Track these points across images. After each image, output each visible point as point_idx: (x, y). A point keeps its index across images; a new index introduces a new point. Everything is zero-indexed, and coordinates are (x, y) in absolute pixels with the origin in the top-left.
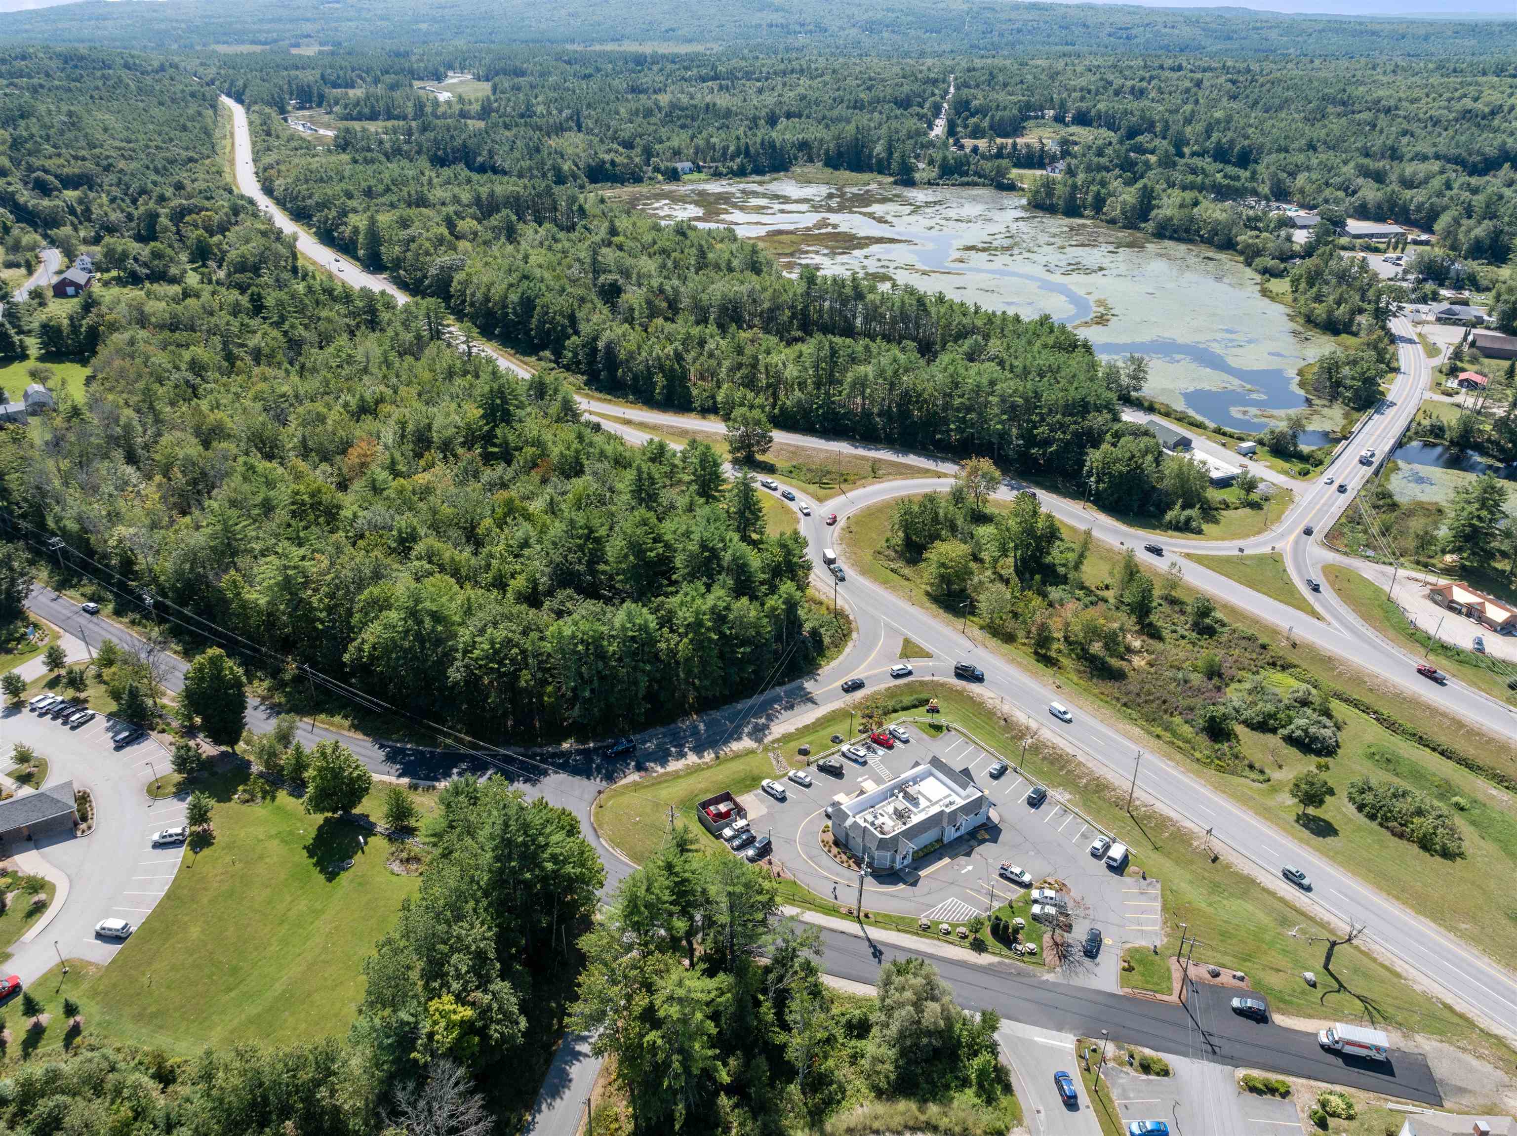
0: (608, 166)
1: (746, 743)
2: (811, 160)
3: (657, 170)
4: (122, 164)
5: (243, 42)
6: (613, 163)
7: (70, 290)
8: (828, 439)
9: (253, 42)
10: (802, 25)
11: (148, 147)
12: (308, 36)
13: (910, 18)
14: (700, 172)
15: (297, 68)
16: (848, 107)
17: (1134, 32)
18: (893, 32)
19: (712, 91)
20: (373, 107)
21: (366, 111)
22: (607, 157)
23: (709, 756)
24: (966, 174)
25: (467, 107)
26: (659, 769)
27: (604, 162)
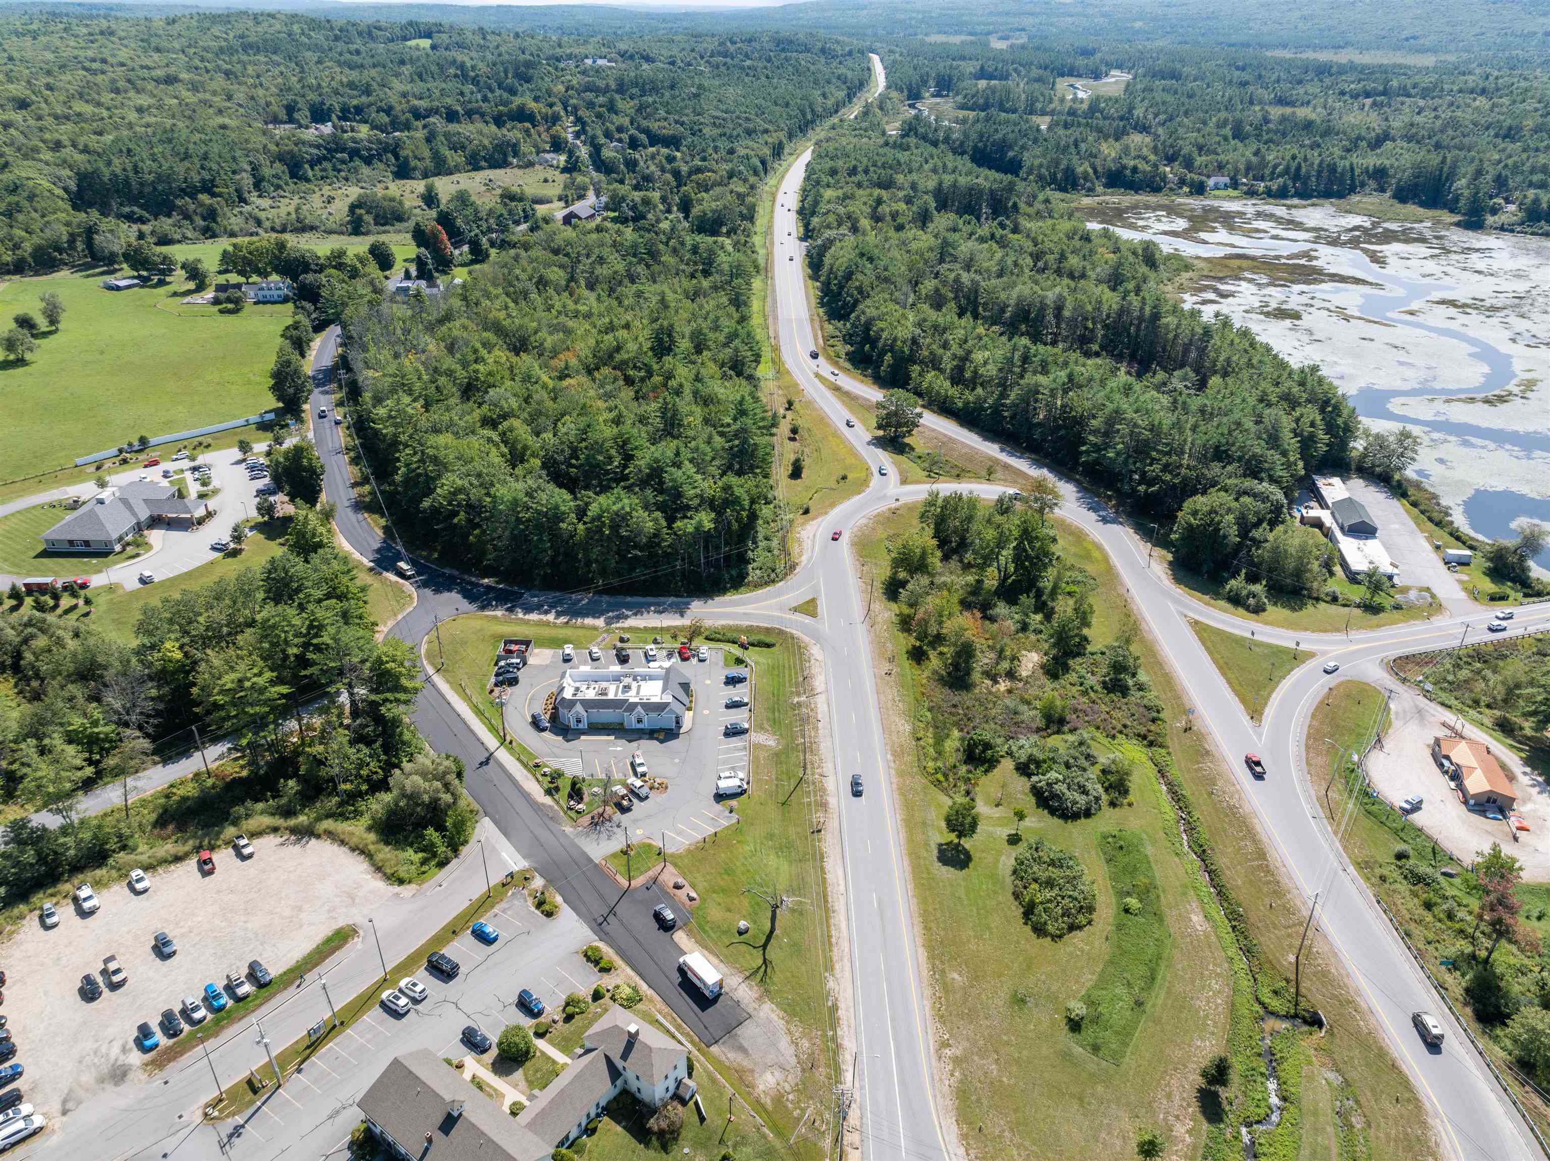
0: (1128, 172)
1: (600, 622)
2: (1382, 190)
3: (1182, 181)
8: (986, 438)
11: (738, 117)
14: (1235, 189)
16: (1497, 136)
21: (981, 101)
23: (563, 619)
26: (520, 615)
27: (1124, 167)
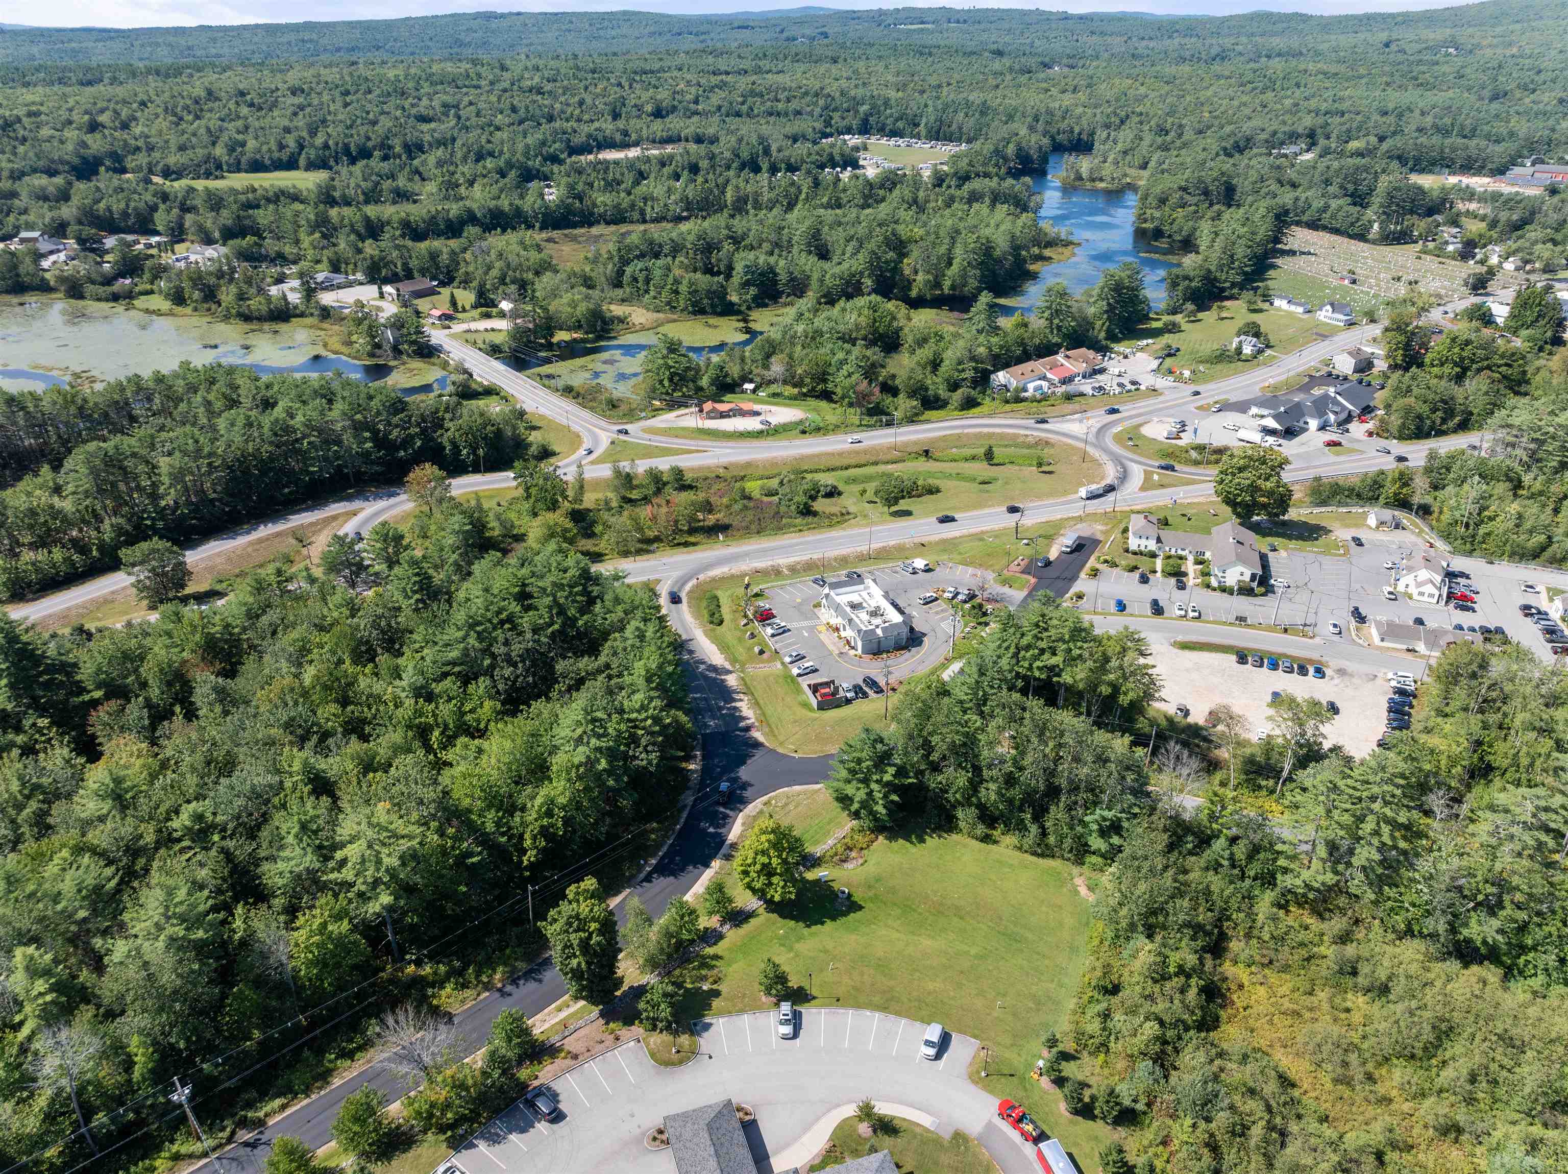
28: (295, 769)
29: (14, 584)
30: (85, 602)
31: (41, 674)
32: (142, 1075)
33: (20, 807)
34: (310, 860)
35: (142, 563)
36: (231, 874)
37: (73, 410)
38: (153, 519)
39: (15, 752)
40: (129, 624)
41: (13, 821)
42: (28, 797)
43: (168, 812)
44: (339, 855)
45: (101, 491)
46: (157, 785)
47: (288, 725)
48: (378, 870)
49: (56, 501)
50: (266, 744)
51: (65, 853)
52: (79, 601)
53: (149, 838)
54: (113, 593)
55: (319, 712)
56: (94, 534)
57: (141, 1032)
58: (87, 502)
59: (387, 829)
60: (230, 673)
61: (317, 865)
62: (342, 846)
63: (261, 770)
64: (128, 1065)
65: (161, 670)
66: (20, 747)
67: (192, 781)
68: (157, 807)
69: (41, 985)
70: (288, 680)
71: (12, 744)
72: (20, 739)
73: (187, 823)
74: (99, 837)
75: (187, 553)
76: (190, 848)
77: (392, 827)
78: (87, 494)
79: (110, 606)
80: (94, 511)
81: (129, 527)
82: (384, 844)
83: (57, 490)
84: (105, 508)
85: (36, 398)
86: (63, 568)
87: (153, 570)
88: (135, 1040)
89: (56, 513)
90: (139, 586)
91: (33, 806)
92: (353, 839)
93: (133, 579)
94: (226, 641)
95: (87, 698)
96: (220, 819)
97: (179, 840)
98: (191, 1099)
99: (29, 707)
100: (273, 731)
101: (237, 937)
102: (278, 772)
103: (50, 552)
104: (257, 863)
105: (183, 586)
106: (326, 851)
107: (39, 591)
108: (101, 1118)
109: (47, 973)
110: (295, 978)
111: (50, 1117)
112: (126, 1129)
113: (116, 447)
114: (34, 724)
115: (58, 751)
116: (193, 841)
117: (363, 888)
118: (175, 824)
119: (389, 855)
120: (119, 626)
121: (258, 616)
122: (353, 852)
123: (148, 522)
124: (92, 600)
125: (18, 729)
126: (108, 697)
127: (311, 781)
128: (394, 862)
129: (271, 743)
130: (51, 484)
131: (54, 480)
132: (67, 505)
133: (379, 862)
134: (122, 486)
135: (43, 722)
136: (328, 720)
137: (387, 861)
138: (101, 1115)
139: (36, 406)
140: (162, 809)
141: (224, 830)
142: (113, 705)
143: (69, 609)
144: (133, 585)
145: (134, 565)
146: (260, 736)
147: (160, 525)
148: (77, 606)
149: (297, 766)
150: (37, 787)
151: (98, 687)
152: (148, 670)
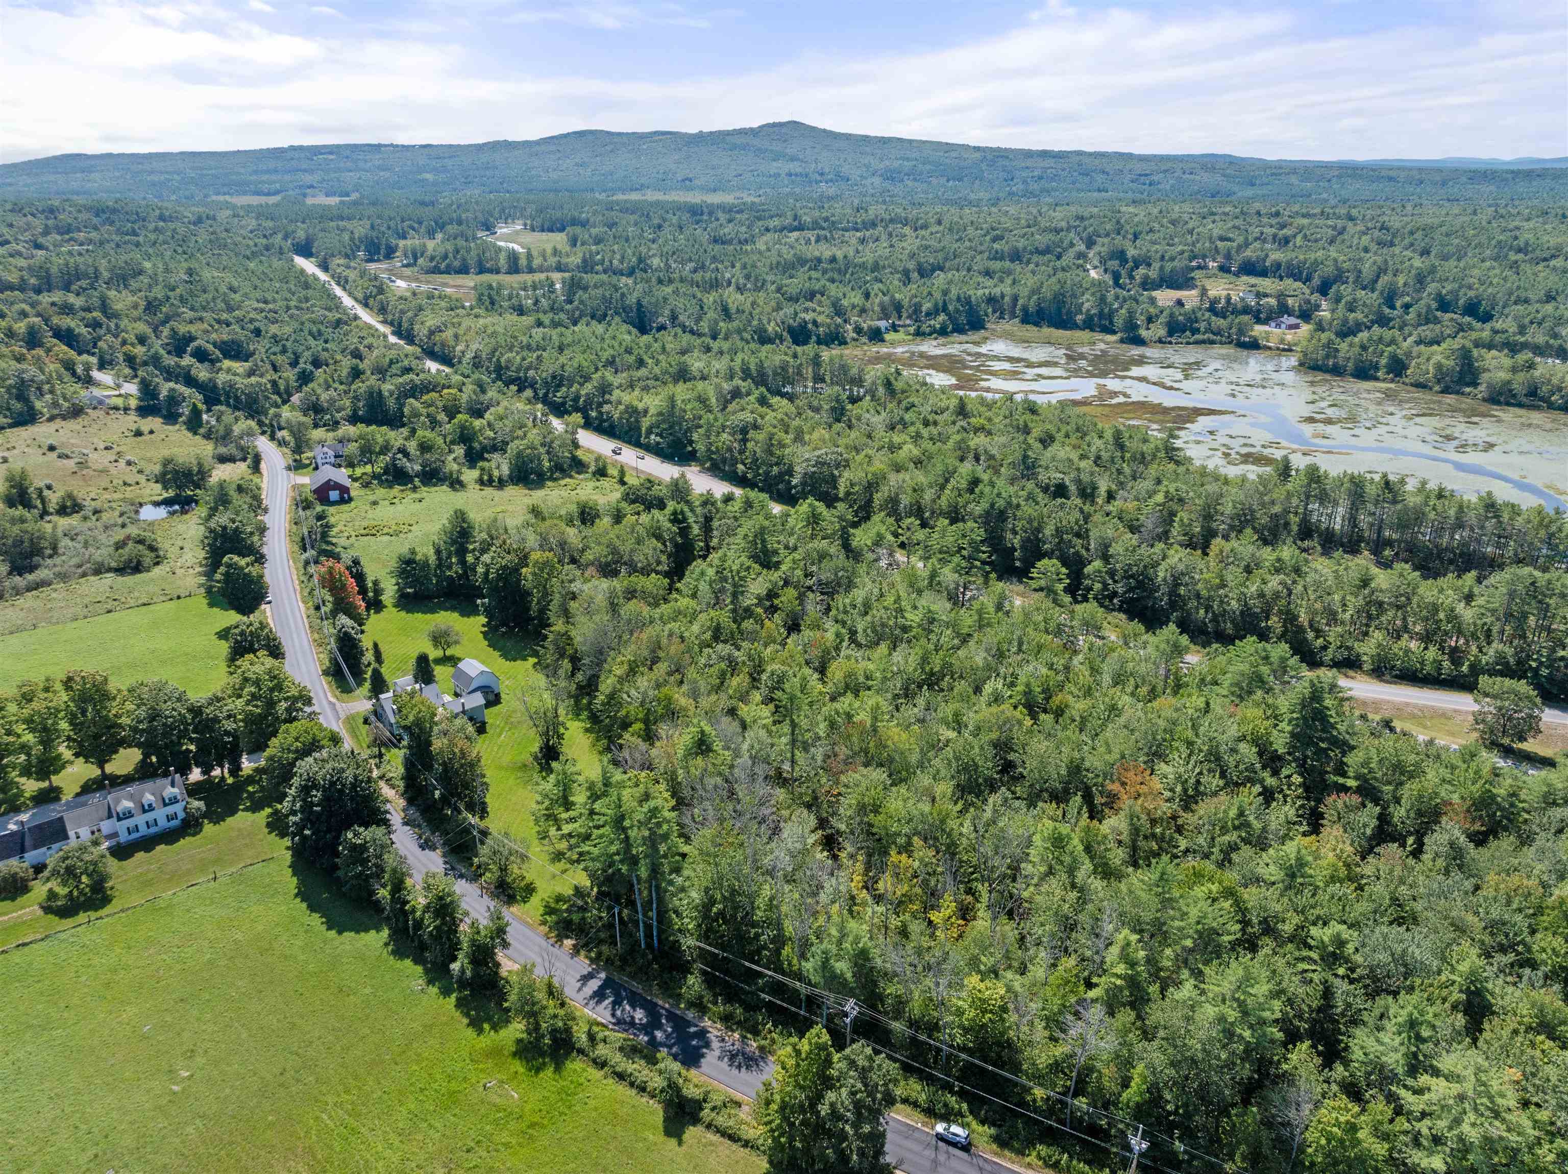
0: (811, 326)
3: (858, 330)
4: (274, 329)
5: (245, 193)
6: (815, 323)
7: (334, 495)
9: (258, 193)
10: (822, 174)
12: (311, 187)
13: (928, 167)
14: (895, 331)
15: (342, 219)
17: (1155, 178)
18: (915, 180)
19: (808, 242)
20: (464, 260)
21: (457, 264)
22: (808, 317)
24: (1195, 331)
25: (564, 260)
27: (806, 323)
28: (1460, 968)
29: (1380, 661)
30: (1426, 707)
31: (1322, 740)
32: (1129, 1100)
33: (1224, 830)
34: (1395, 1060)
35: (1495, 697)
36: (1319, 1010)
37: (1542, 533)
38: (1541, 663)
39: (1258, 789)
40: (1431, 742)
41: (1213, 839)
42: (1236, 828)
43: (1319, 918)
44: (1424, 1079)
45: (1509, 615)
46: (1331, 889)
47: (1493, 926)
48: (1450, 1128)
49: (1460, 607)
50: (1452, 925)
51: (1215, 888)
52: (1421, 702)
53: (1287, 928)
54: (1455, 711)
55: (1539, 936)
56: (1474, 649)
57: (1151, 1066)
58: (1488, 620)
59: (1491, 1098)
60: (1480, 840)
61: (1400, 1070)
62: (1436, 1073)
63: (1427, 943)
64: (1126, 1084)
65: (1421, 796)
66: (1264, 787)
67: (1363, 907)
68: (1313, 907)
69: (1121, 969)
70: (1532, 883)
71: (1262, 781)
72: (1270, 781)
73: (1326, 939)
74: (1251, 896)
75: (1547, 710)
76: (1315, 962)
77: (1499, 1101)
78: (1493, 611)
79: (1443, 720)
80: (1489, 630)
81: (1511, 660)
82: (1476, 1110)
83: (1469, 598)
84: (1502, 632)
85: (1515, 510)
86: (1428, 668)
87: (1500, 709)
88: (1140, 1067)
89: (1453, 617)
90: (1479, 718)
91: (1232, 837)
92: (1450, 1077)
93: (1476, 708)
94: (1502, 809)
95: (1341, 780)
96: (1358, 958)
97: (1310, 948)
98: (1142, 1155)
99: (1296, 760)
100: (1470, 918)
101: (1285, 1067)
102: (1444, 959)
103: (1426, 648)
104: (1355, 1022)
105: (1522, 739)
106: (1415, 1066)
107: (1396, 676)
108: (1082, 1103)
109: (1132, 964)
110: (1302, 1150)
111: (1056, 1067)
112: (1094, 1130)
113: (1549, 582)
114: (1289, 777)
115: (1287, 808)
116: (1322, 959)
117: (1425, 1131)
118: (1314, 931)
119: (1473, 1125)
120: (1421, 738)
121: (1554, 803)
122: (1439, 1088)
123: (1534, 664)
124: (1433, 707)
125: (1275, 773)
126: (1359, 790)
127: (1468, 992)
128: (1473, 1135)
129: (1460, 929)
130: (1466, 590)
131: (1471, 588)
132: (1467, 614)
133: (1457, 1122)
134: (1532, 621)
135: (1297, 779)
136: (1544, 950)
137: (1466, 1128)
138: (1084, 1100)
139: (1511, 519)
140: (1317, 912)
141: (1352, 970)
142: (1356, 799)
143: (1407, 704)
144: (1473, 713)
145: (1487, 695)
146: (1454, 914)
147: (1544, 672)
148: (1415, 706)
149: (1464, 967)
150: (1247, 825)
151: (1356, 778)
152: (1409, 791)
